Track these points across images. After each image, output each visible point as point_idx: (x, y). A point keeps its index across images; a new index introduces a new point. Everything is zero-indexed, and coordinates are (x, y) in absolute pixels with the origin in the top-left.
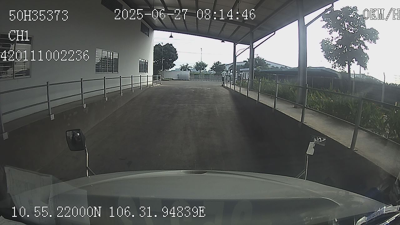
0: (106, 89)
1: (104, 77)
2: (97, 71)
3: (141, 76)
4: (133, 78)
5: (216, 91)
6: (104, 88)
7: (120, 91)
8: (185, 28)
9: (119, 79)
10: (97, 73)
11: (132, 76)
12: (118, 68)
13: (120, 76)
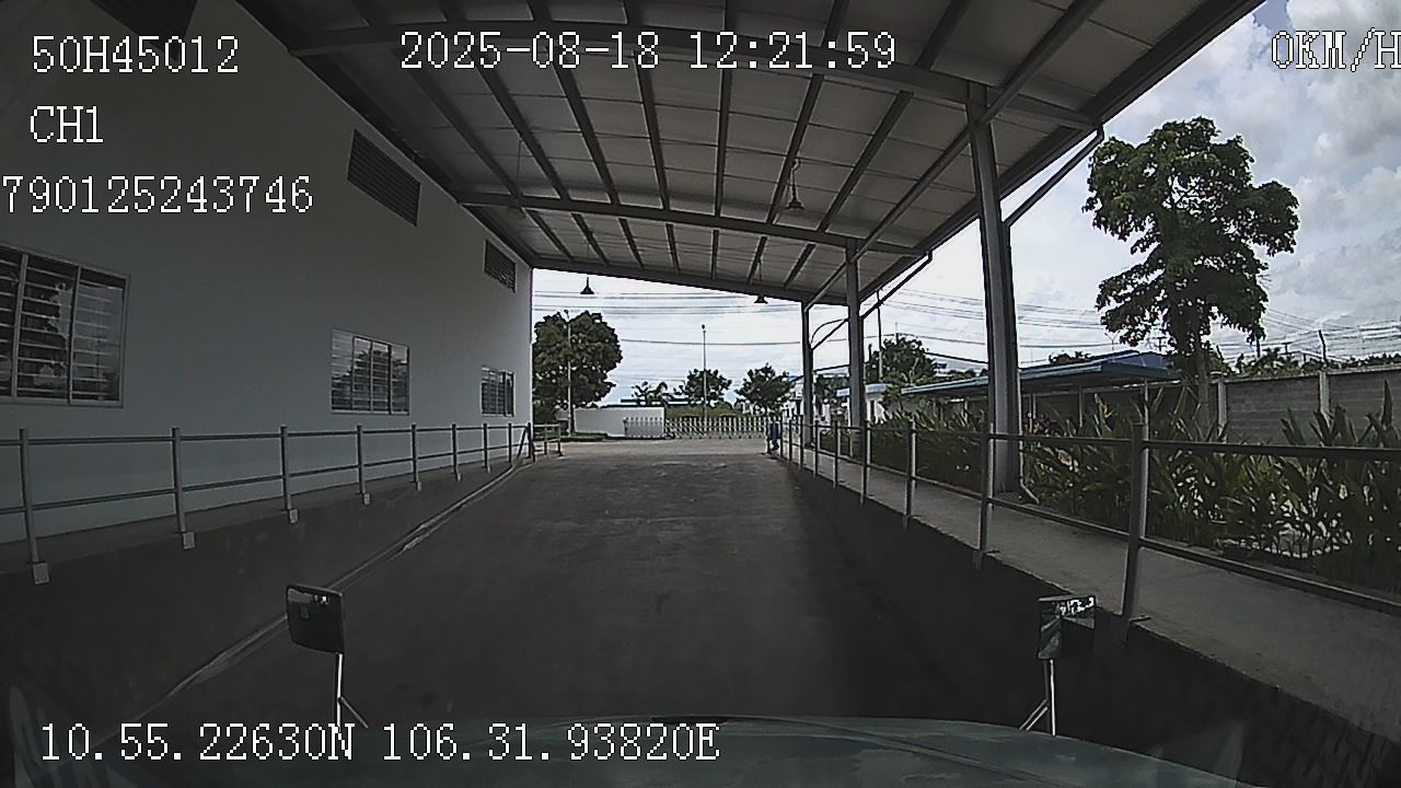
0: (366, 465)
1: (359, 427)
2: (340, 402)
3: (485, 425)
4: (457, 432)
5: (741, 471)
6: (357, 463)
7: (412, 476)
8: (635, 260)
9: (411, 434)
10: (334, 414)
11: (454, 426)
12: (407, 396)
13: (414, 426)
